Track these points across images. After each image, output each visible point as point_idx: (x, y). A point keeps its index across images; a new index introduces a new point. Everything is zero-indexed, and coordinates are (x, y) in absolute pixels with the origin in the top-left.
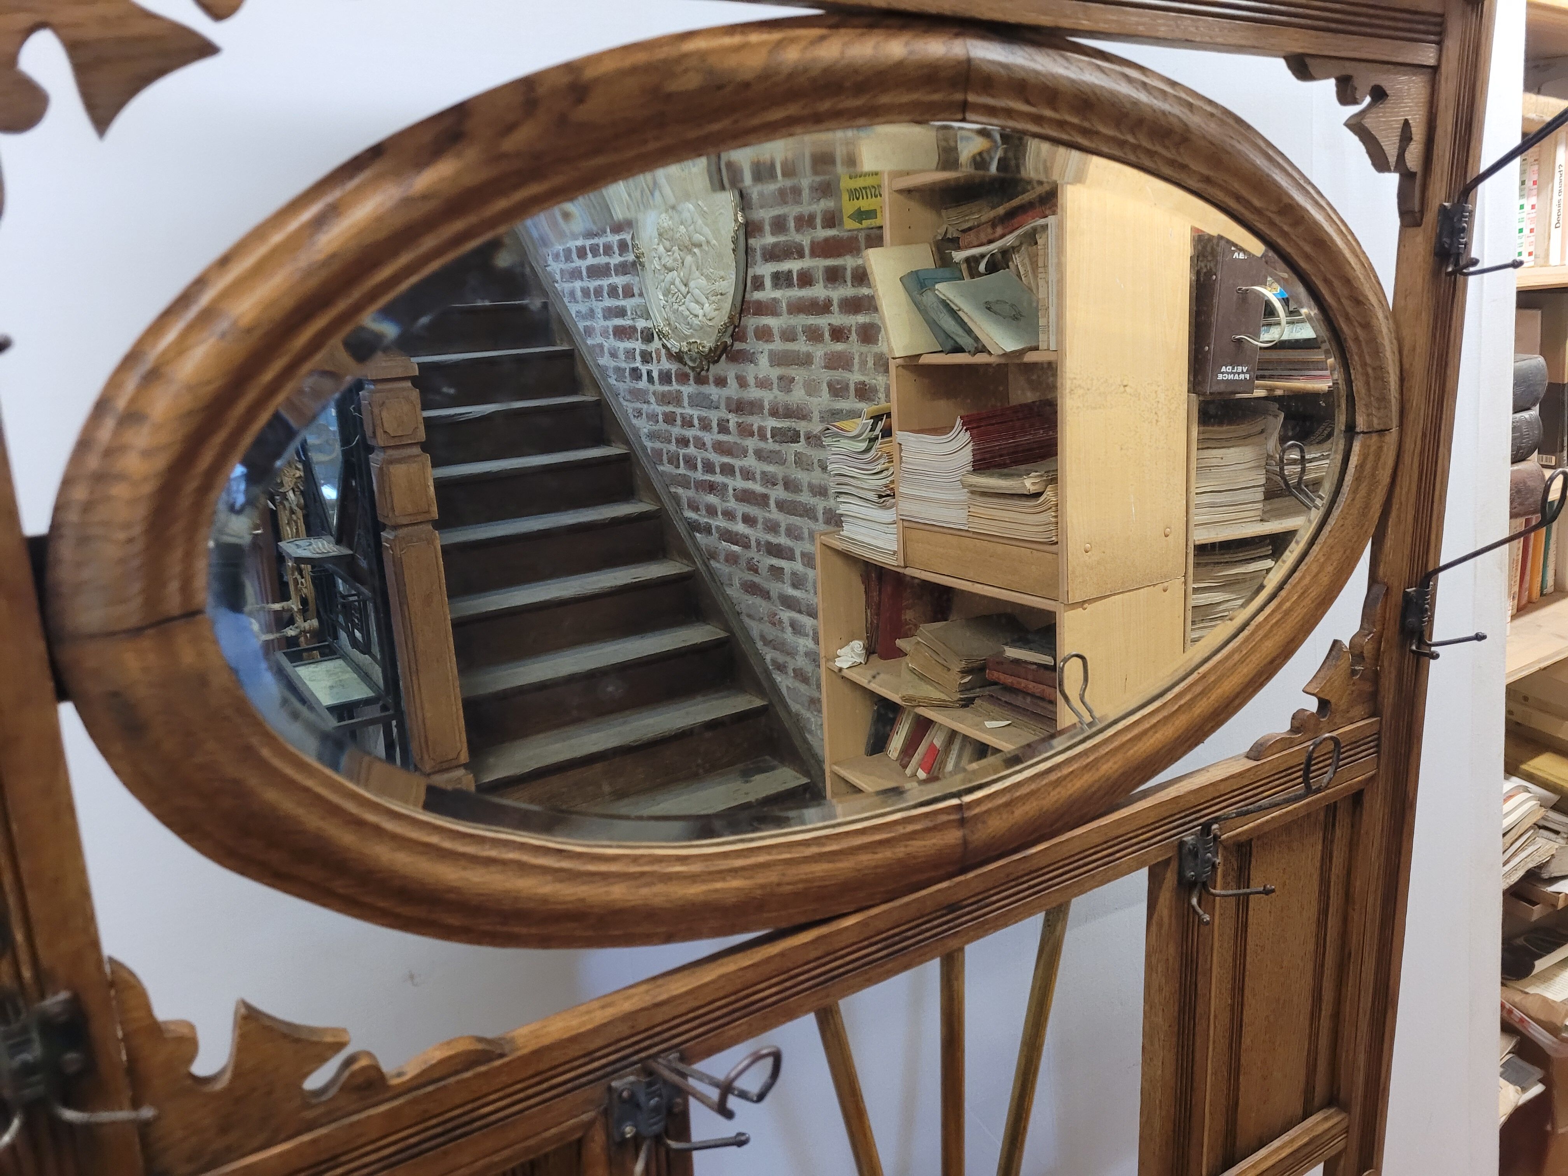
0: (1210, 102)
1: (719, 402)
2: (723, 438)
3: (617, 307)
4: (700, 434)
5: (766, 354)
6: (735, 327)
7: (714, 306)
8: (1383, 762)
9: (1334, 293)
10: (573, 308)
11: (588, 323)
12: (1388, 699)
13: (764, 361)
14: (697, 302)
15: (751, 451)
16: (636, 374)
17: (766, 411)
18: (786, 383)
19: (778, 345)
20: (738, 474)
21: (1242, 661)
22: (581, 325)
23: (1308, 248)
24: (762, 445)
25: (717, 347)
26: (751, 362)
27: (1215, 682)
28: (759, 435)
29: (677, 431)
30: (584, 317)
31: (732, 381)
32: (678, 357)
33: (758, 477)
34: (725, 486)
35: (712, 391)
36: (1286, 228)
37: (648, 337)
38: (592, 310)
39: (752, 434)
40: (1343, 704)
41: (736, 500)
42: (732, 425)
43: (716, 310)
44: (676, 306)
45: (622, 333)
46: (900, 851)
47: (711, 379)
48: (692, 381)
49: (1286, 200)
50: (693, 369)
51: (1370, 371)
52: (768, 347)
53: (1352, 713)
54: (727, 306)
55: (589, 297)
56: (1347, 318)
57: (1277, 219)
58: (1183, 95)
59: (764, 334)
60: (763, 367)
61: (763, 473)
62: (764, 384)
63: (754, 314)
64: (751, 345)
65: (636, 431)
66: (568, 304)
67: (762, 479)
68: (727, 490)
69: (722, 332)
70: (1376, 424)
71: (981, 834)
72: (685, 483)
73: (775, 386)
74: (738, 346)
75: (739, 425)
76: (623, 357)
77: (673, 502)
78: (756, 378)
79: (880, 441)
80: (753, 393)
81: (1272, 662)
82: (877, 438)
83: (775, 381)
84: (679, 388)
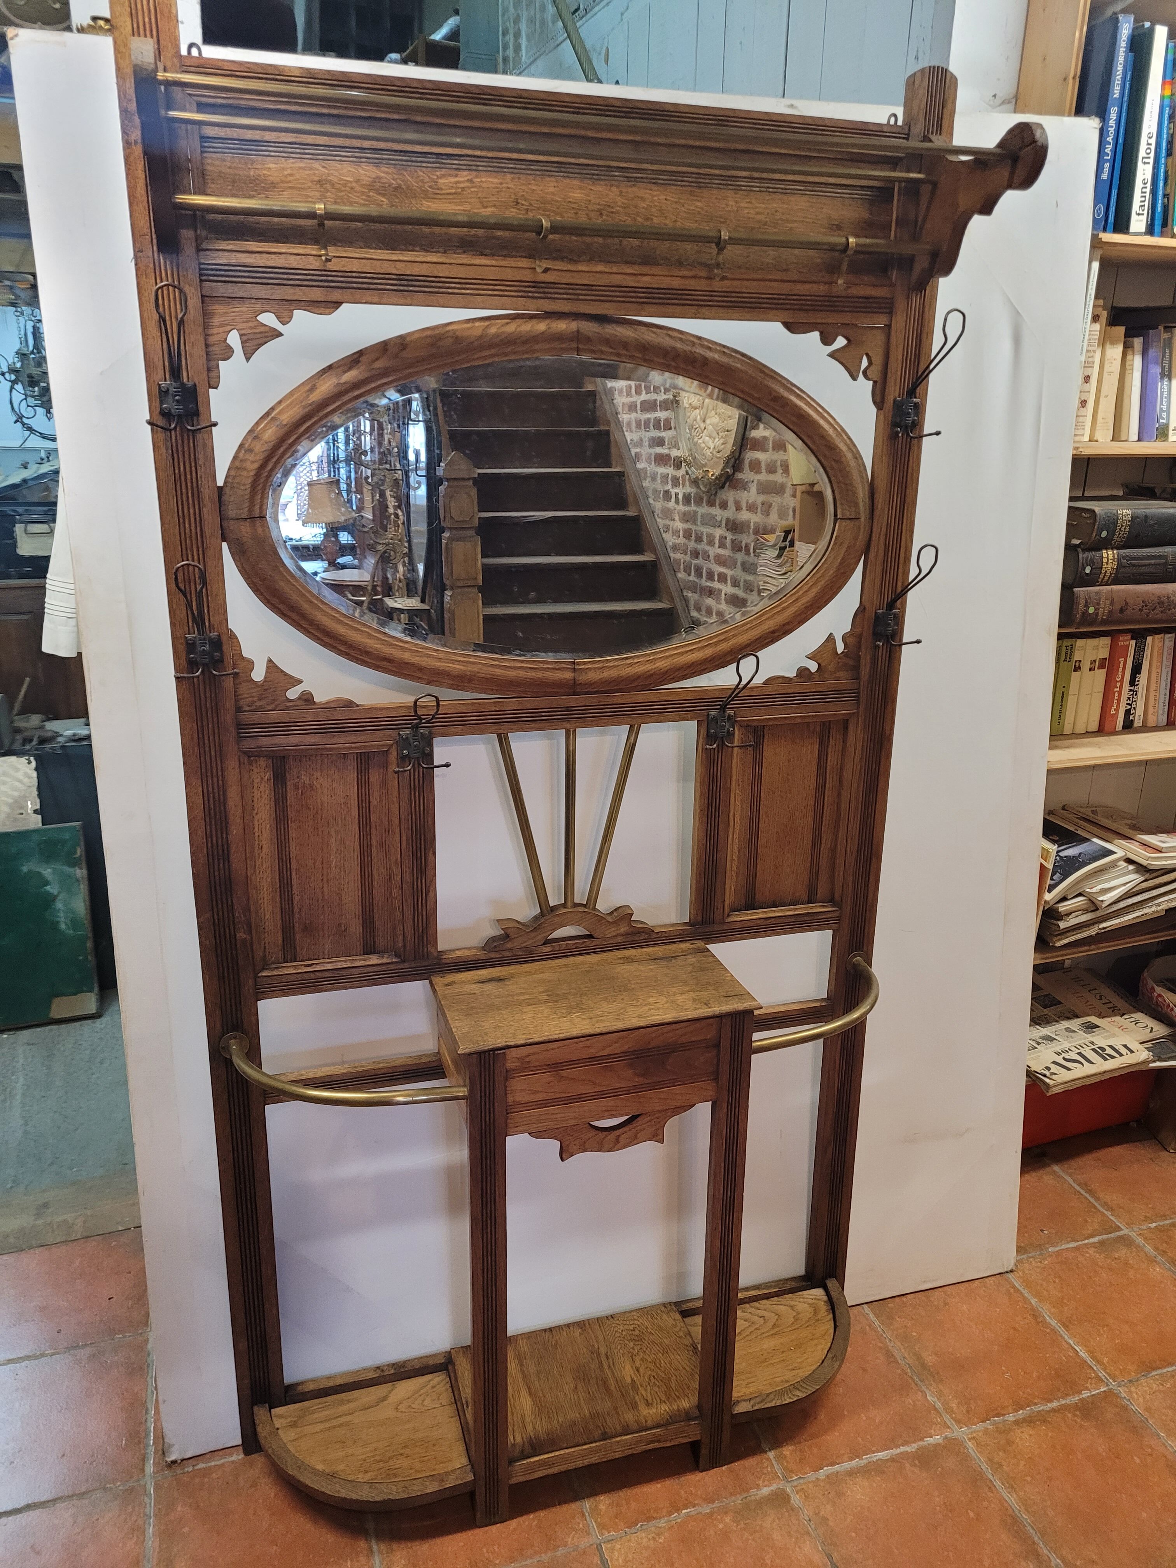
0: (724, 346)
1: (721, 521)
2: (721, 551)
3: (659, 438)
4: (708, 548)
5: (755, 481)
6: (736, 460)
7: (722, 441)
8: (862, 707)
9: (814, 442)
10: (629, 436)
11: (638, 450)
12: (865, 672)
13: (753, 489)
14: (710, 437)
15: (739, 563)
16: (667, 495)
17: (751, 531)
18: (767, 508)
19: (763, 476)
20: (729, 581)
21: (751, 628)
22: (633, 451)
23: (794, 419)
24: (746, 558)
25: (721, 475)
26: (745, 489)
27: (734, 636)
28: (745, 550)
29: (692, 544)
30: (636, 446)
31: (731, 504)
32: (695, 482)
33: (742, 584)
34: (720, 591)
35: (716, 511)
36: (777, 408)
37: (678, 464)
38: (641, 439)
39: (740, 550)
40: (831, 667)
41: (726, 603)
42: (728, 541)
43: (723, 444)
44: (696, 440)
45: (662, 460)
46: (540, 675)
47: (717, 502)
48: (704, 504)
49: (774, 394)
50: (704, 492)
51: (843, 486)
52: (757, 477)
53: (838, 674)
54: (731, 441)
55: (640, 428)
56: (825, 456)
57: (771, 403)
58: (706, 343)
59: (755, 466)
60: (751, 495)
61: (745, 581)
62: (752, 508)
63: (751, 449)
64: (746, 475)
65: (664, 542)
66: (626, 433)
67: (744, 586)
68: (721, 594)
69: (726, 464)
70: (848, 514)
71: (583, 678)
72: (694, 588)
73: (759, 509)
74: (739, 476)
75: (733, 541)
76: (659, 480)
77: (683, 602)
78: (747, 503)
79: (787, 549)
80: (745, 515)
81: (773, 632)
82: (785, 547)
83: (760, 506)
84: (695, 508)
